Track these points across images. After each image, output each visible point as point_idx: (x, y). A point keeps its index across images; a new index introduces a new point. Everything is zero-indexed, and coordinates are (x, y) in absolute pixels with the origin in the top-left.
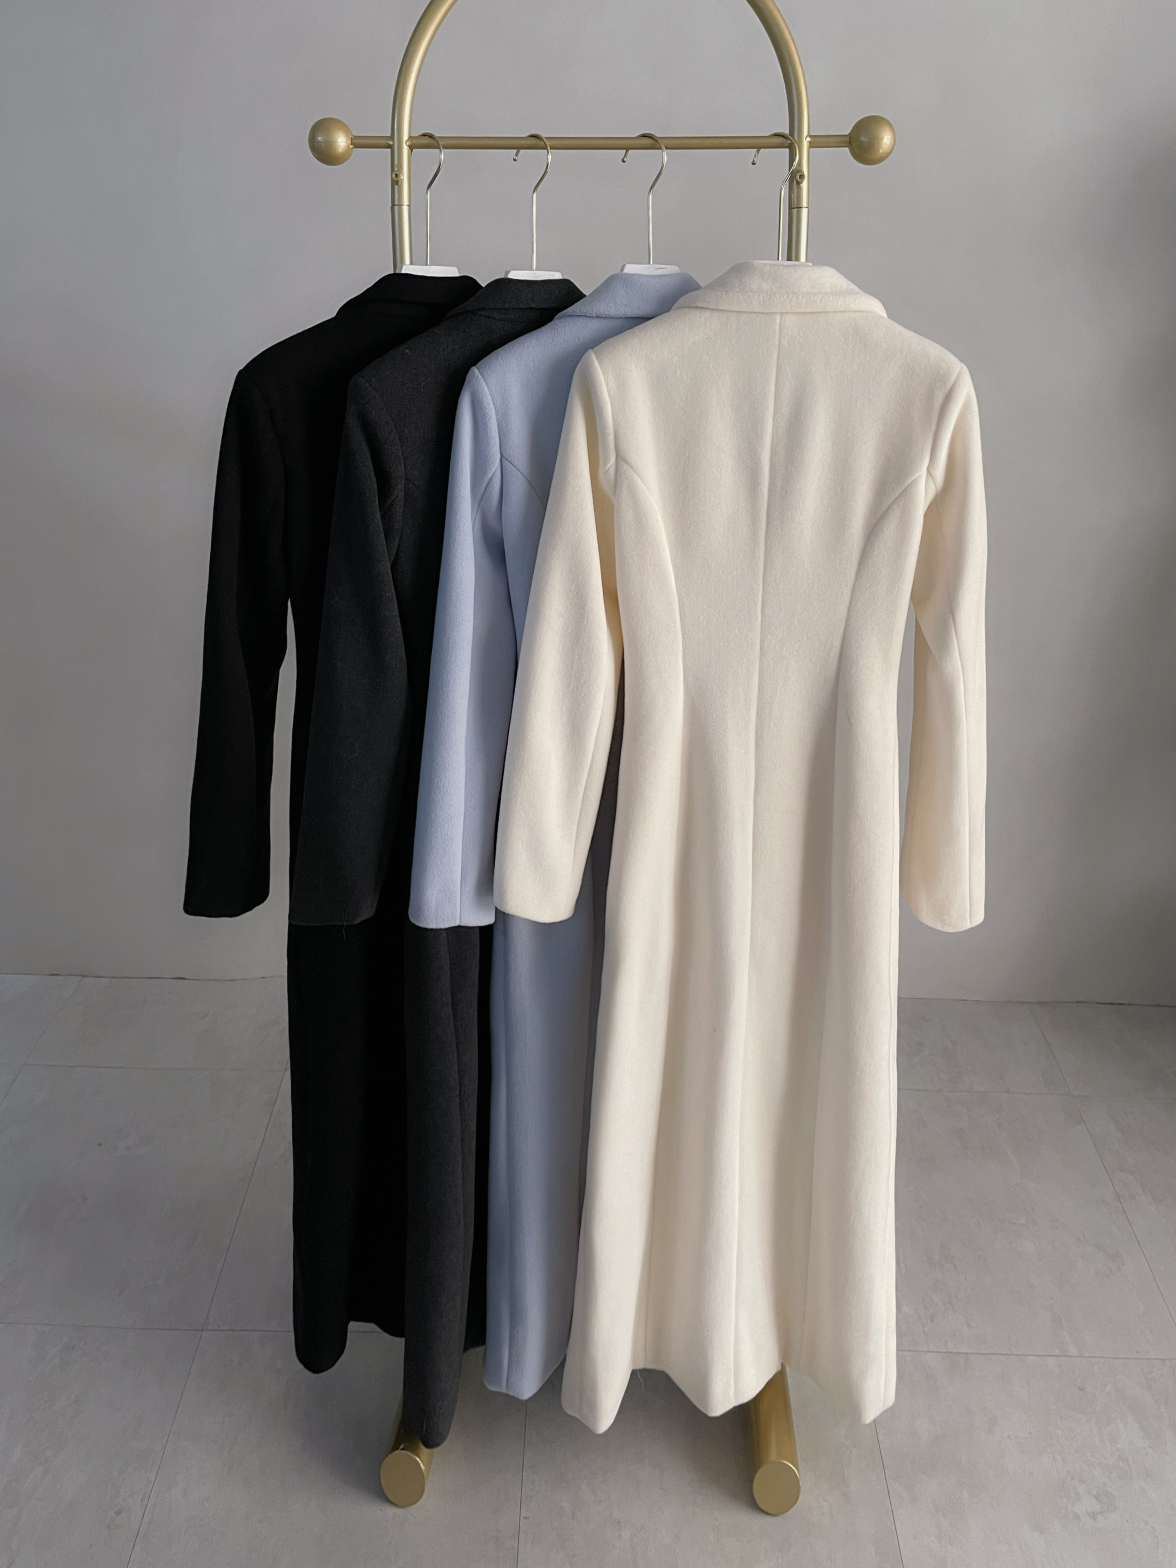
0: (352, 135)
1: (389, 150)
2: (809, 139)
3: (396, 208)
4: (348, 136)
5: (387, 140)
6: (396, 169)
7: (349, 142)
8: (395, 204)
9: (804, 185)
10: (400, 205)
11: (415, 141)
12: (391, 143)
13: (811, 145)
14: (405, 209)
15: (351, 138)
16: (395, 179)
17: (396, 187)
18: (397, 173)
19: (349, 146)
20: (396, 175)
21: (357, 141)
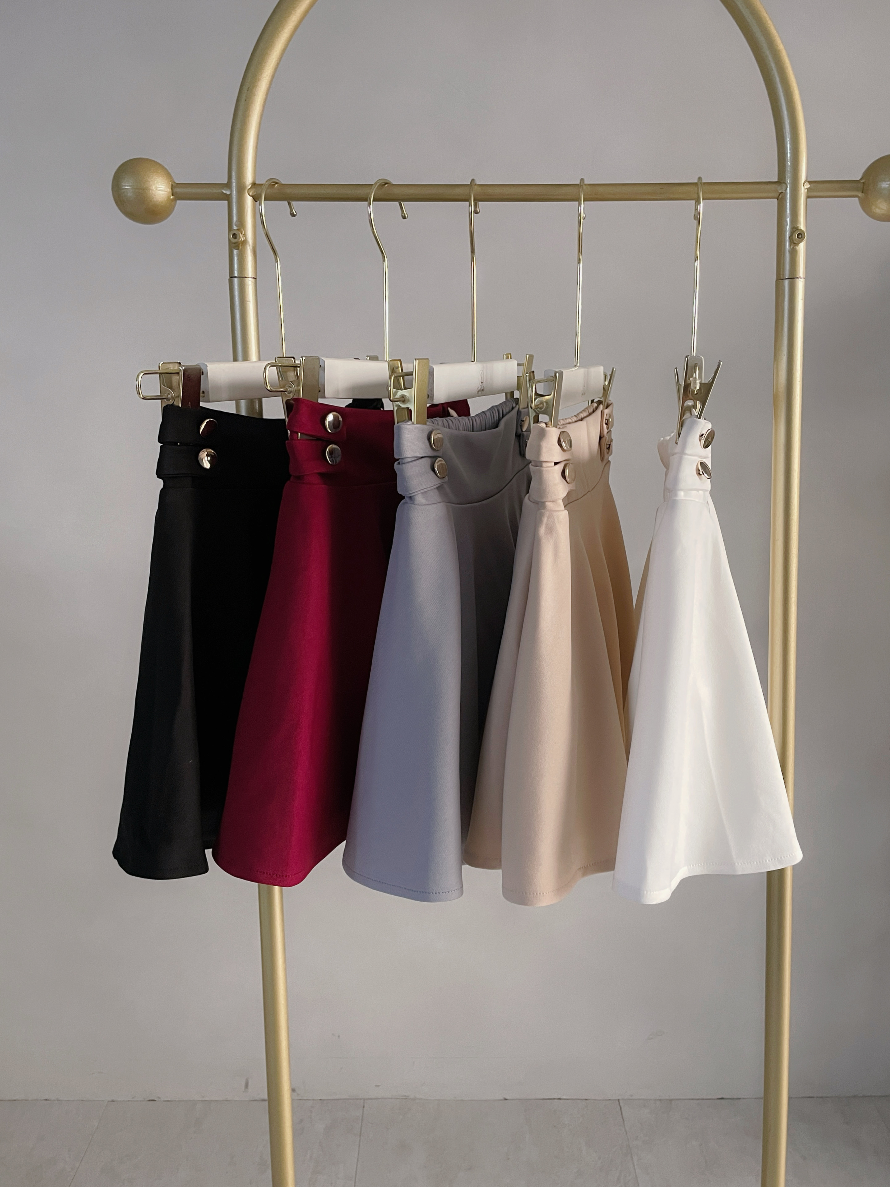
0: (173, 181)
1: (226, 202)
2: (807, 186)
3: (237, 281)
4: (168, 183)
5: (223, 188)
6: (235, 228)
7: (169, 190)
8: (234, 275)
9: (802, 247)
10: (242, 277)
11: (261, 191)
12: (228, 193)
13: (811, 195)
14: (248, 283)
15: (172, 185)
16: (234, 241)
17: (235, 252)
18: (236, 232)
19: (169, 197)
20: (235, 236)
21: (178, 190)
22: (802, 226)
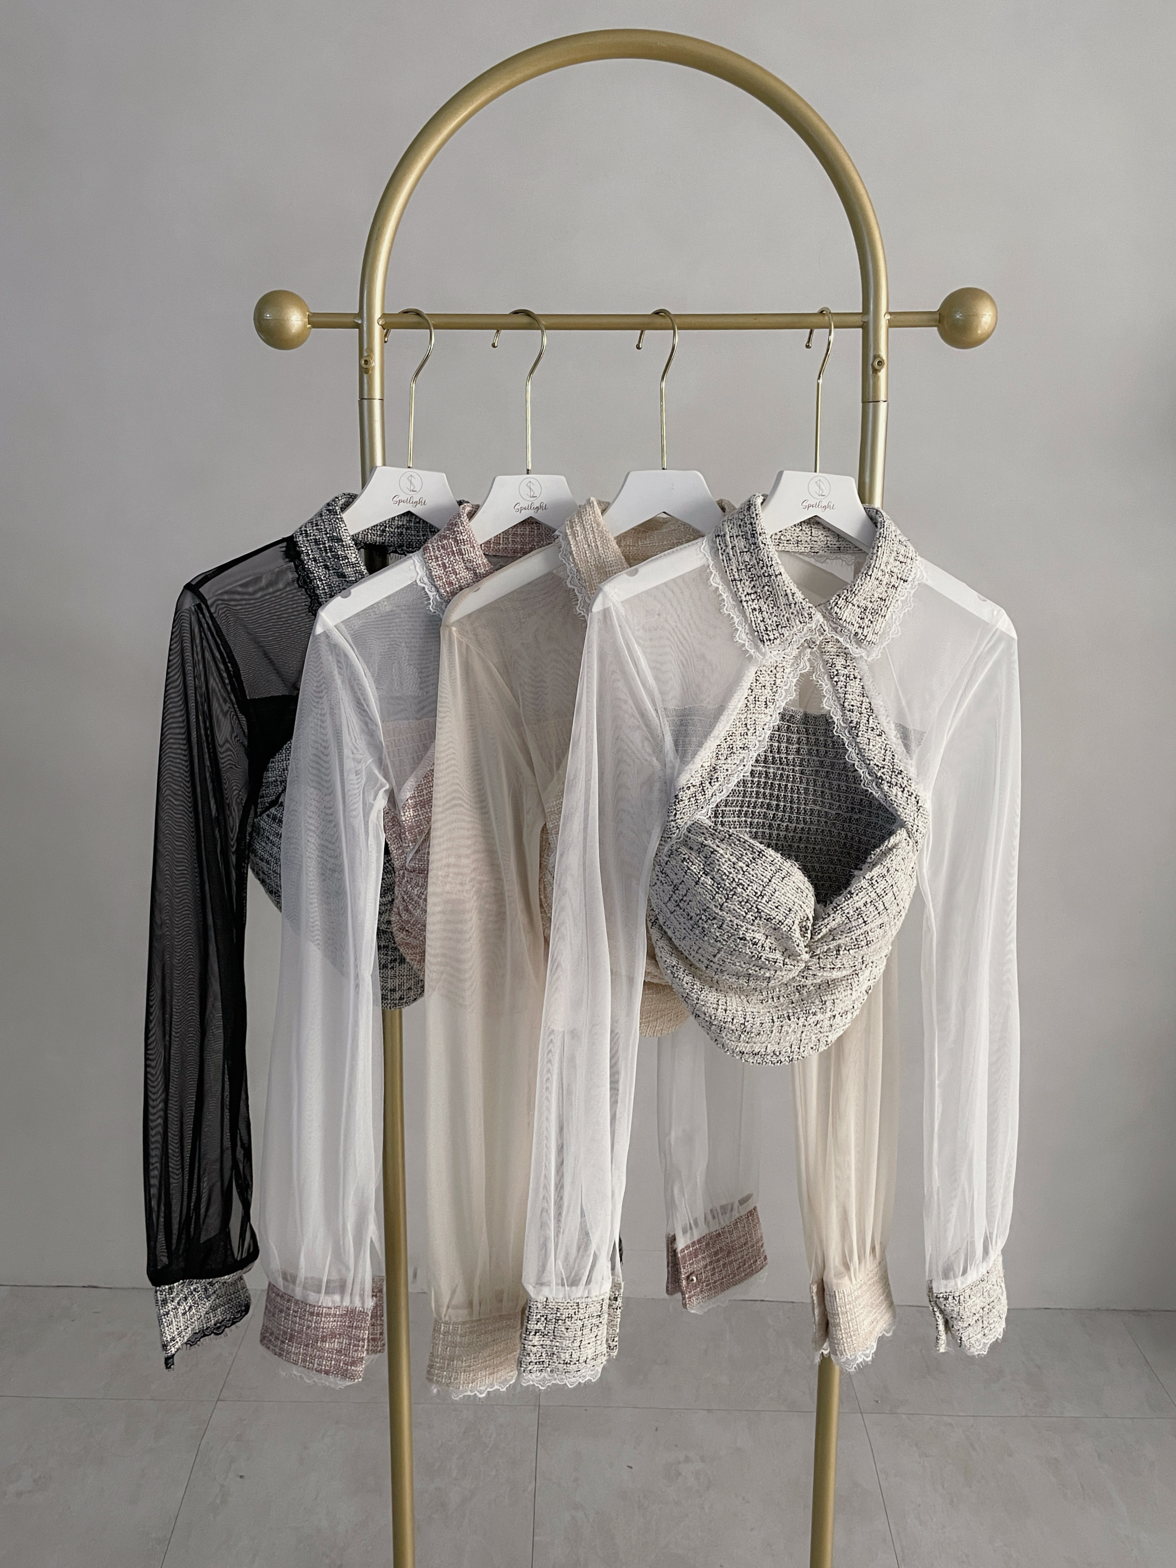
0: (309, 312)
1: (358, 330)
2: (888, 317)
3: (365, 402)
4: (304, 313)
5: (355, 318)
6: (365, 354)
7: (306, 320)
8: (364, 399)
9: (882, 374)
10: (371, 399)
11: (389, 320)
12: (360, 322)
13: (891, 325)
14: (377, 404)
15: (308, 315)
16: (365, 366)
17: (365, 376)
18: (366, 358)
19: (305, 326)
21: (314, 319)
22: (883, 354)
